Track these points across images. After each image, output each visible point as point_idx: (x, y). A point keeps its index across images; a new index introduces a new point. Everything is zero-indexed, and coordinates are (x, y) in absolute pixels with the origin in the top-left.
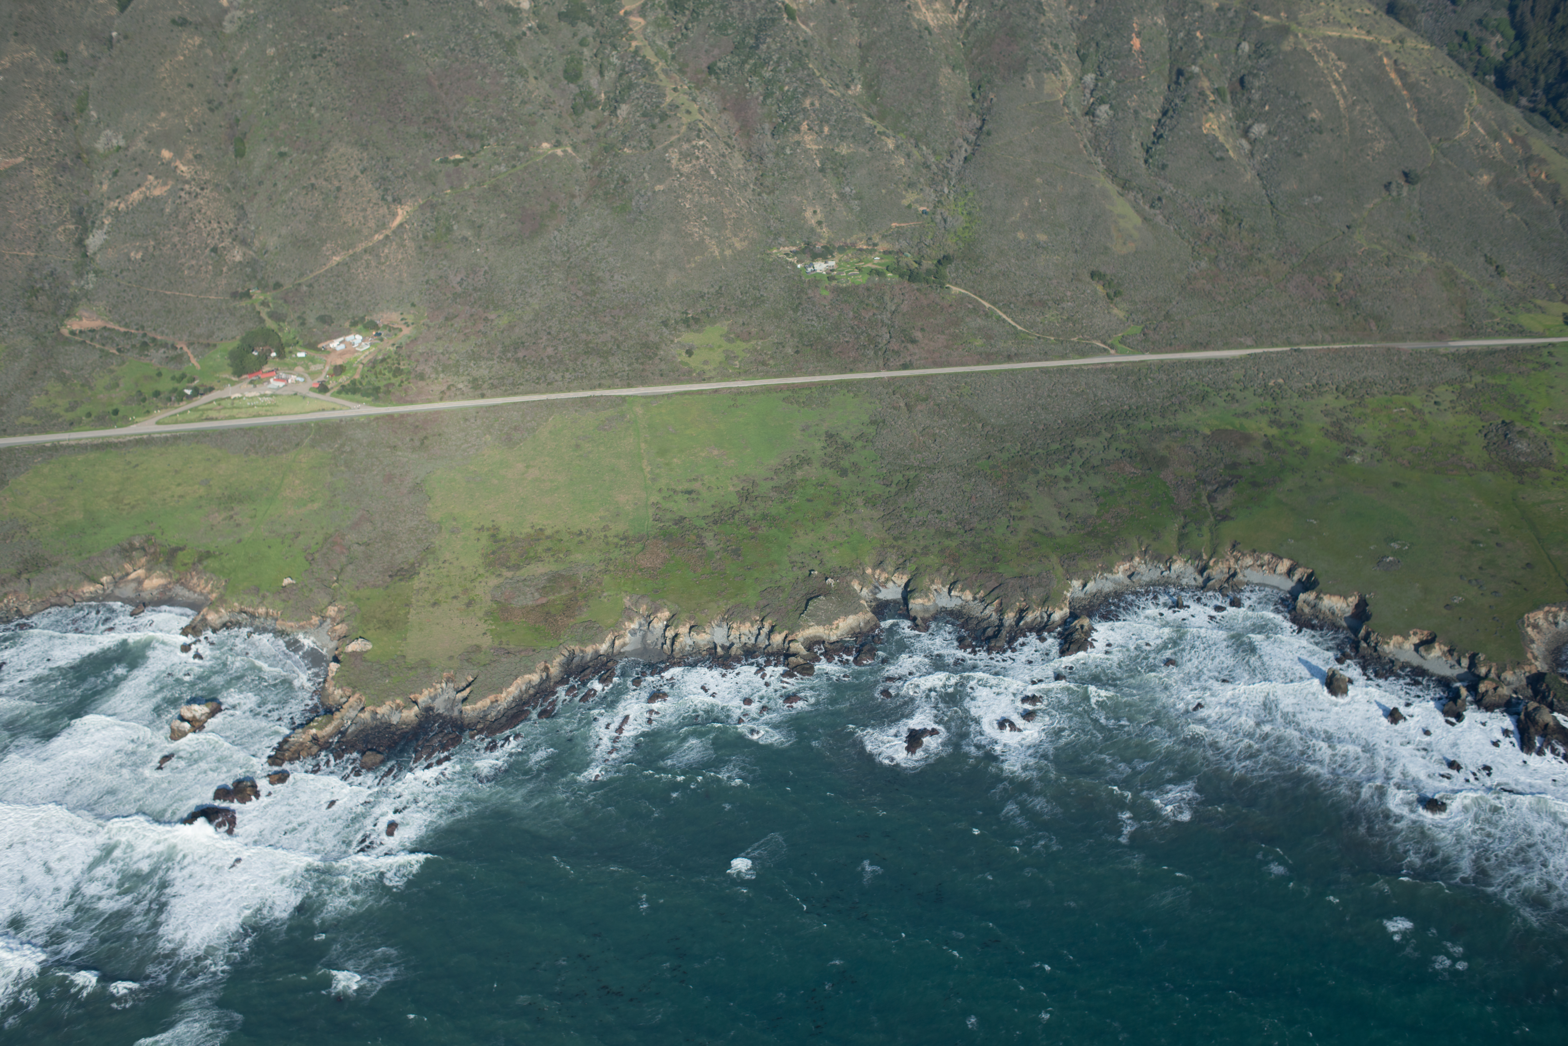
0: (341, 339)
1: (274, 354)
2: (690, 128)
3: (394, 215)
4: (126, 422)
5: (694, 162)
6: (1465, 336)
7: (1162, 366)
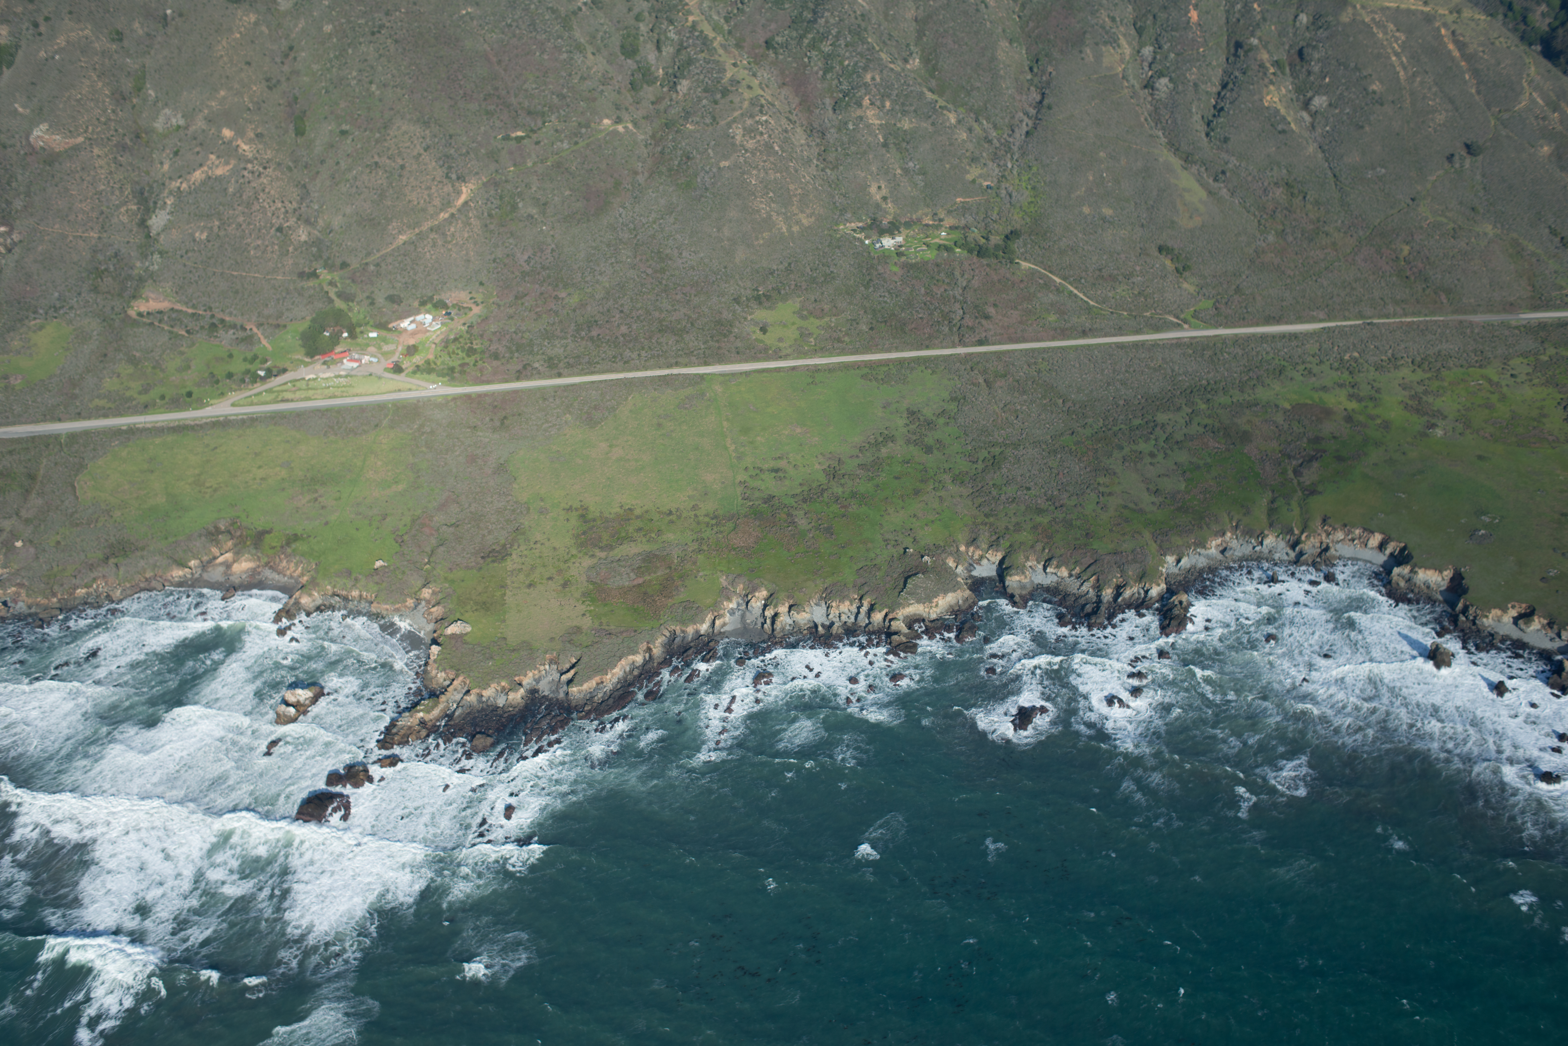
0: (411, 319)
1: (345, 335)
2: (752, 104)
3: (459, 193)
4: (201, 404)
5: (758, 138)
6: (1535, 308)
7: (1236, 340)
